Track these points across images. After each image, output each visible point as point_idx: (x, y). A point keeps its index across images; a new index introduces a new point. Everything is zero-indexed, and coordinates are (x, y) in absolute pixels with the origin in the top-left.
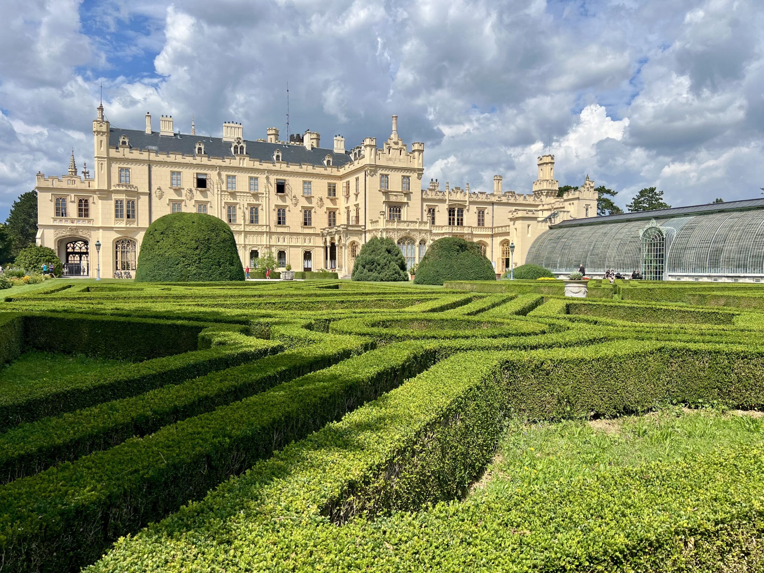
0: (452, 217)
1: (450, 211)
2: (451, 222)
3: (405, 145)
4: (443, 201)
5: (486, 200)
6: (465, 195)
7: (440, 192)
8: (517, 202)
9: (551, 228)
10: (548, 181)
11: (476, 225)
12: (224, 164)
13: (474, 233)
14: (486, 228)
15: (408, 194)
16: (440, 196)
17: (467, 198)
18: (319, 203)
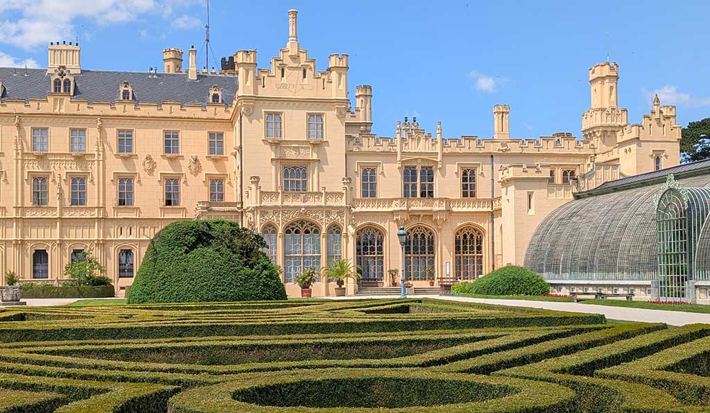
0: (411, 183)
1: (406, 173)
2: (408, 193)
3: (313, 61)
4: (390, 155)
5: (477, 151)
6: (434, 142)
7: (385, 139)
8: (542, 151)
9: (577, 197)
10: (603, 110)
11: (459, 196)
12: (26, 110)
13: (455, 209)
14: (479, 201)
15: (318, 145)
16: (385, 147)
17: (438, 149)
18: (193, 167)
